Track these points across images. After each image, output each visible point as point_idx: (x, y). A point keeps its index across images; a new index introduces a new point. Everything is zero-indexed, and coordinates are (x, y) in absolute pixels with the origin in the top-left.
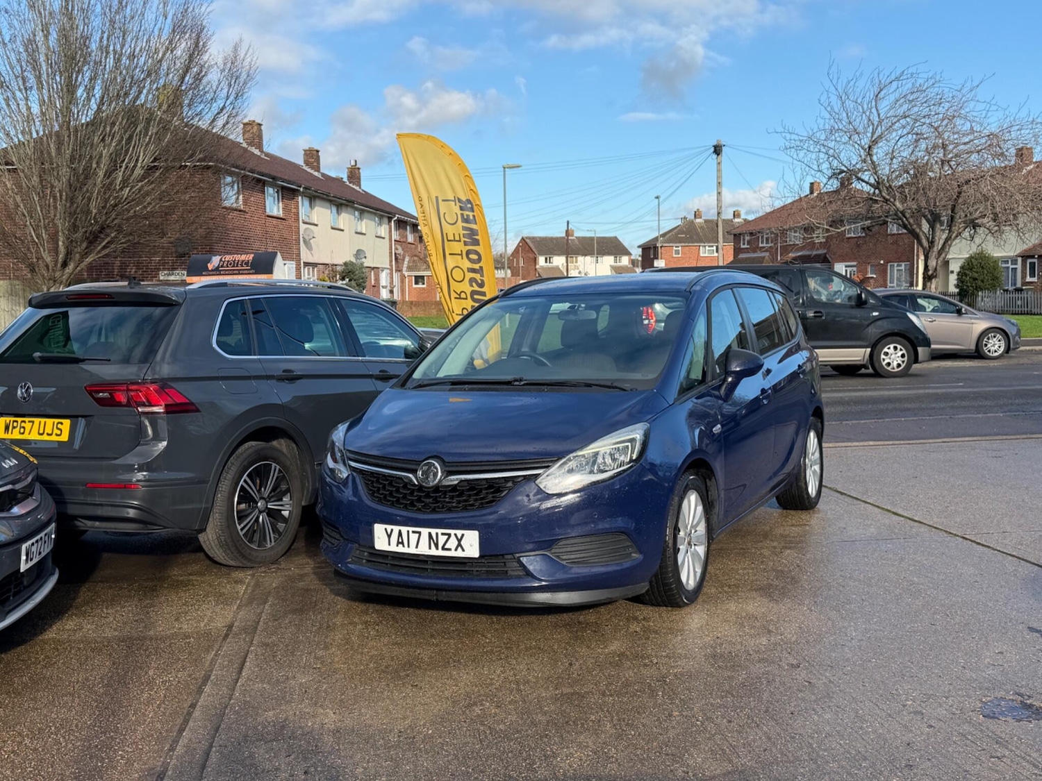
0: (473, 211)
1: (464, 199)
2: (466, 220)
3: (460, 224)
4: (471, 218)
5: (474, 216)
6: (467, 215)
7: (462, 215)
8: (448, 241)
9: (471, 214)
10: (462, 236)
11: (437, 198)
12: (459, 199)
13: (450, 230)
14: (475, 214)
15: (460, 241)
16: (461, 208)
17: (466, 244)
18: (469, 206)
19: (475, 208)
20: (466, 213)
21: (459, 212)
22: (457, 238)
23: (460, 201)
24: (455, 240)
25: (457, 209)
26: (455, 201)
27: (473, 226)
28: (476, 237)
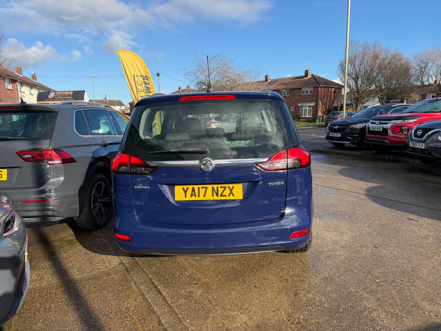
0: (148, 80)
1: (144, 75)
2: (146, 84)
3: (143, 85)
4: (147, 83)
5: (148, 82)
6: (146, 82)
7: (144, 81)
8: (139, 91)
9: (147, 81)
10: (144, 90)
11: (134, 75)
12: (142, 75)
13: (139, 87)
14: (149, 81)
15: (143, 91)
16: (143, 79)
17: (146, 93)
18: (146, 78)
19: (149, 79)
20: (145, 81)
21: (143, 81)
22: (142, 90)
23: (143, 76)
24: (141, 91)
25: (142, 79)
26: (141, 76)
27: (149, 86)
28: (150, 90)
